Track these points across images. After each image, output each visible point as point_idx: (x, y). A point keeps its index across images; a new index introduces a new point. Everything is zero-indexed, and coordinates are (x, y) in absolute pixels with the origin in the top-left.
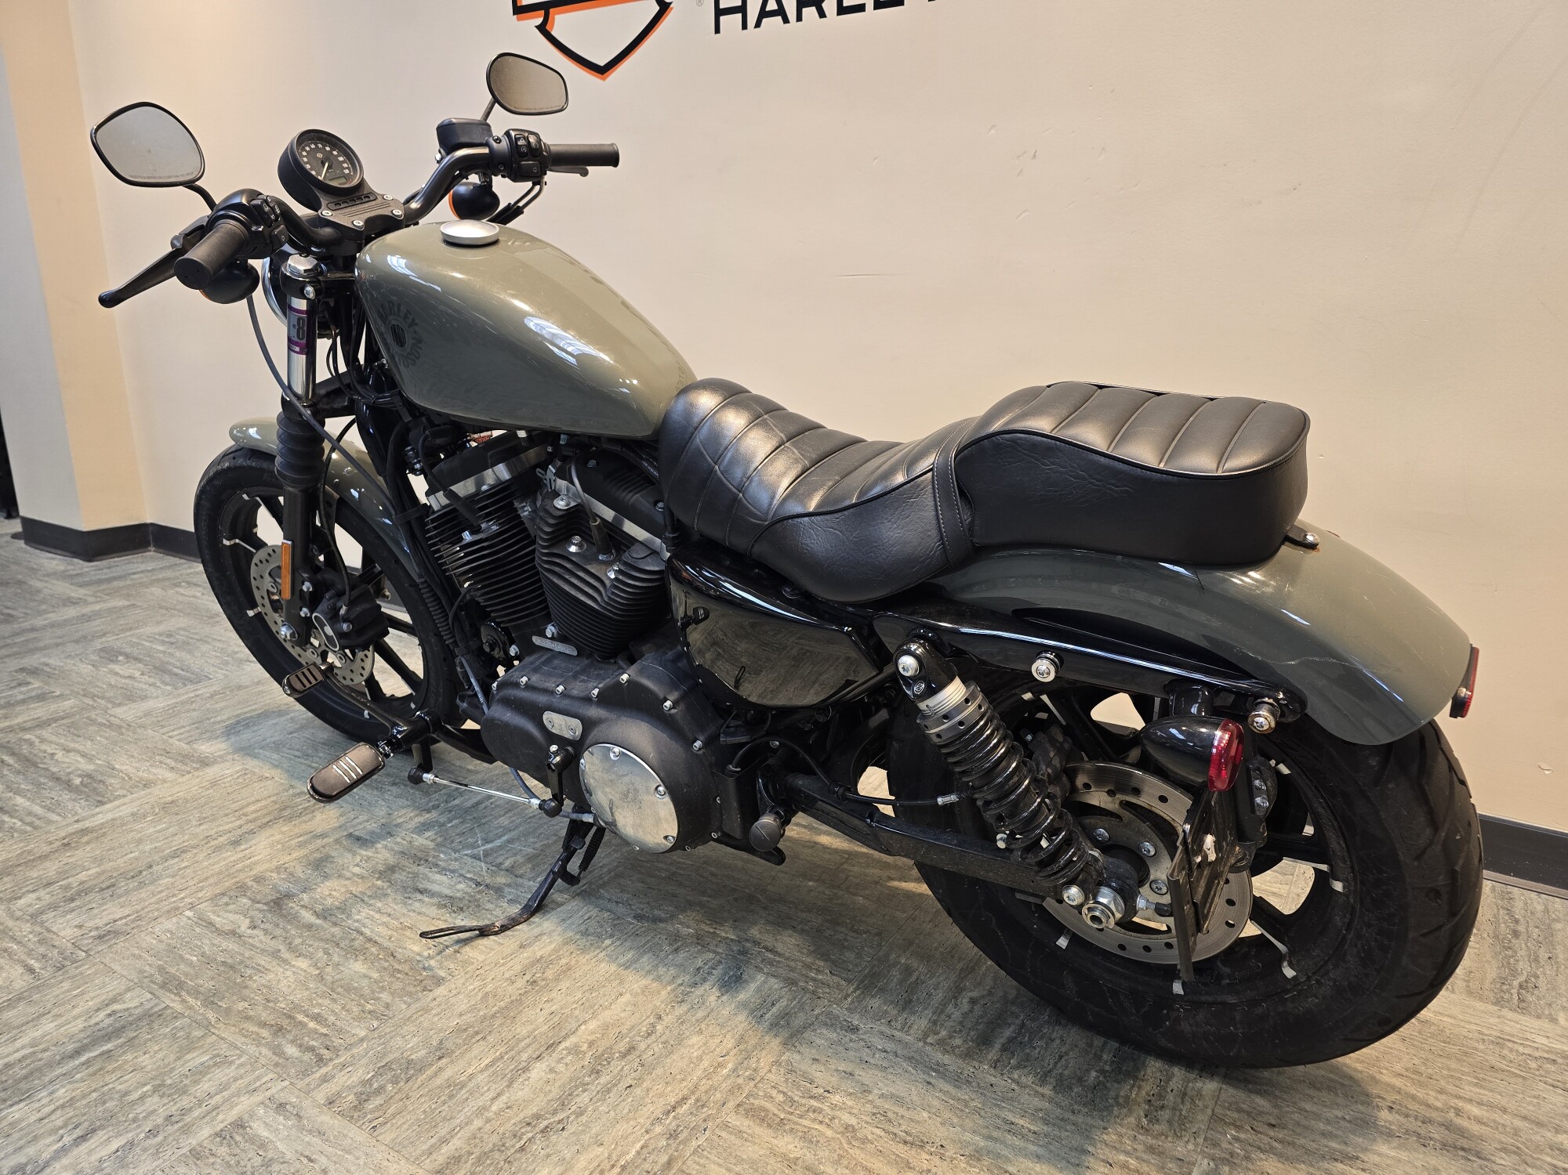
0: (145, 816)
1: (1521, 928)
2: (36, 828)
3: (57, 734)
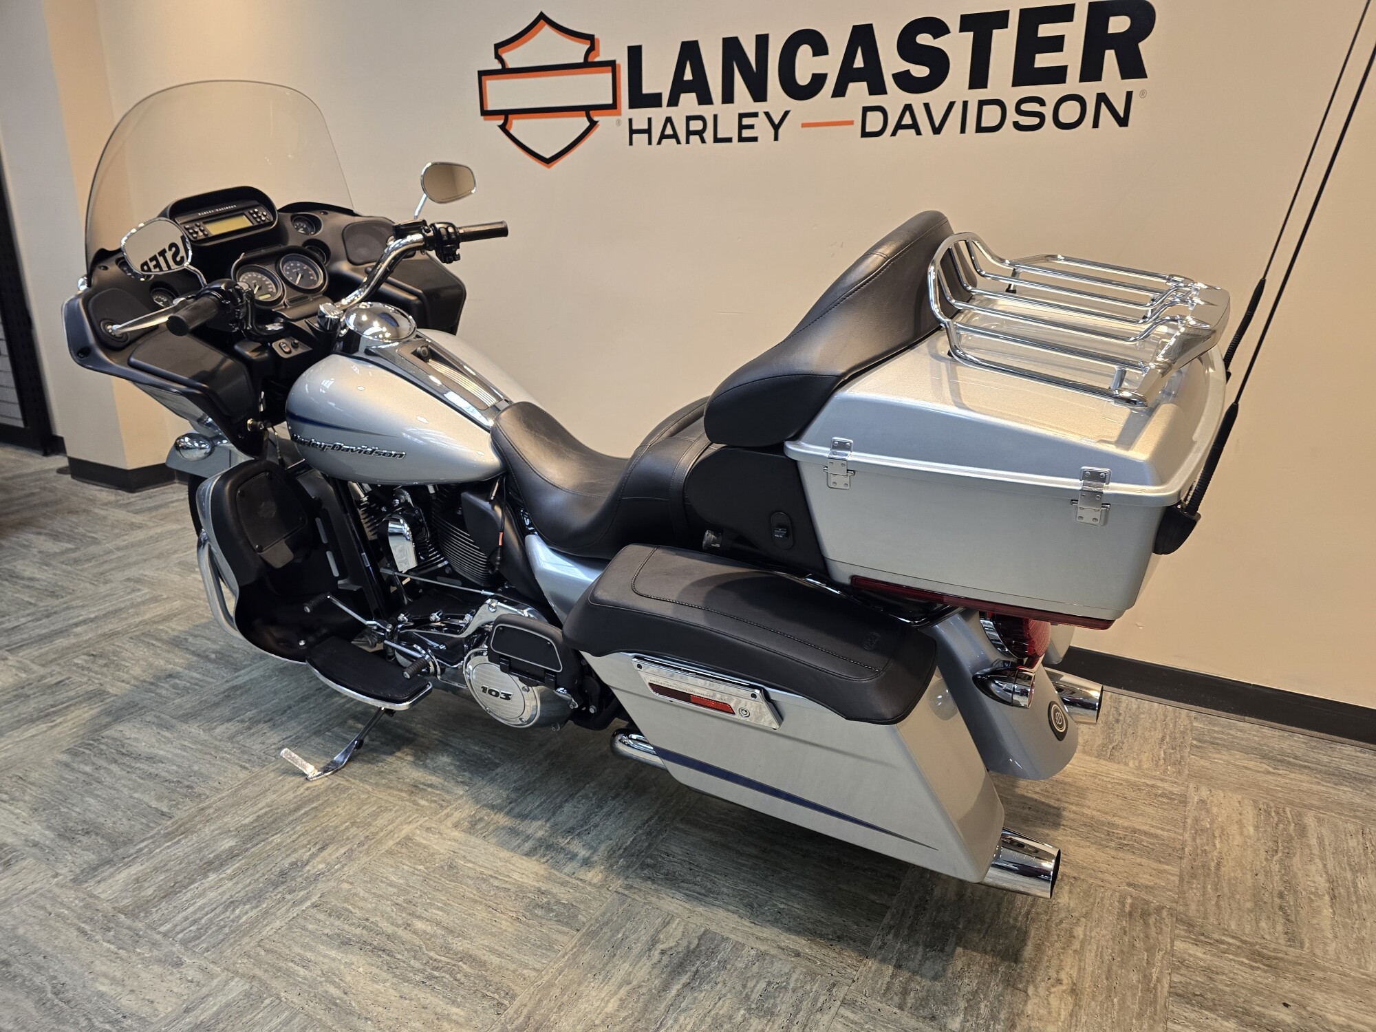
0: (270, 677)
2: (201, 687)
3: (181, 625)
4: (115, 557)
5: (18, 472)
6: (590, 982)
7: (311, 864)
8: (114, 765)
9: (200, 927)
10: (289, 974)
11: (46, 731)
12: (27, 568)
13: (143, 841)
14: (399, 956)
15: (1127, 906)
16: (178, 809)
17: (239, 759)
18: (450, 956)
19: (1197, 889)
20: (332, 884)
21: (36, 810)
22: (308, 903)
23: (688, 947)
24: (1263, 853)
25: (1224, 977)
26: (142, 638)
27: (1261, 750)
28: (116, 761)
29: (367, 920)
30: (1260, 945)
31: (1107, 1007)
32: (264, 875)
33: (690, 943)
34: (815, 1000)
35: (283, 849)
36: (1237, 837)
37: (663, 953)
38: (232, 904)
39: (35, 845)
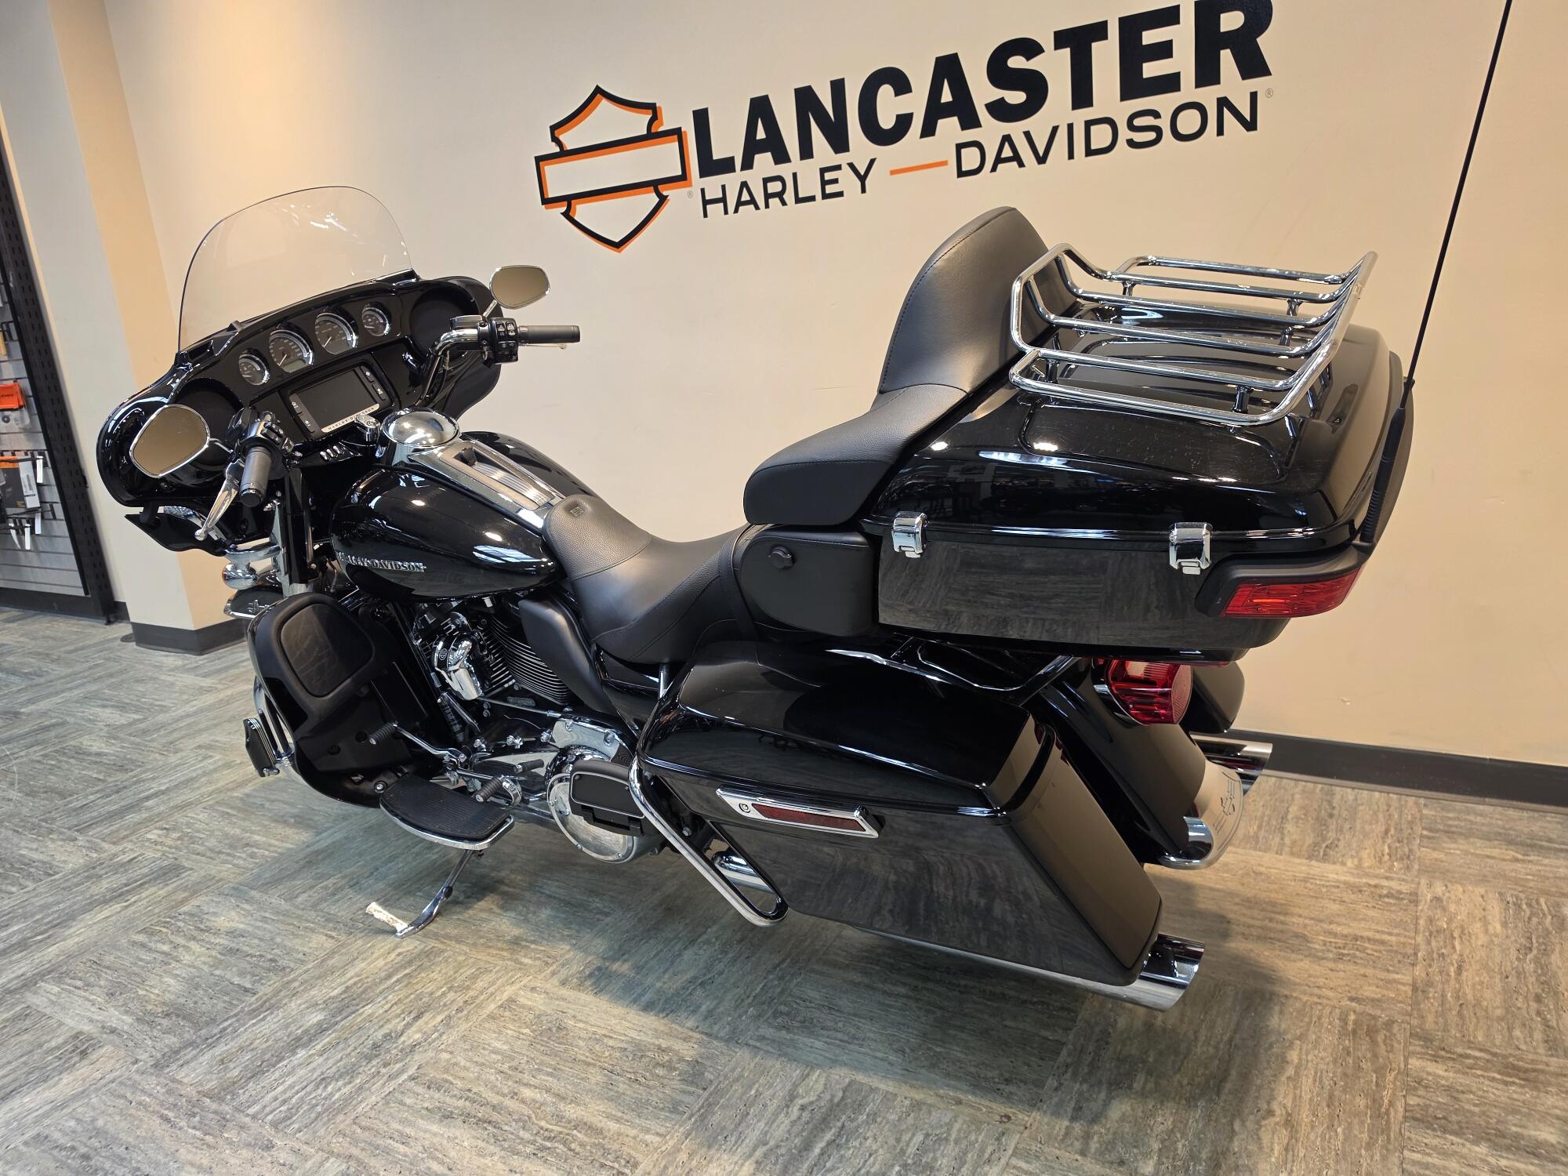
0: (354, 838)
1: (1336, 812)
2: (281, 854)
4: (184, 724)
5: (81, 644)
6: (721, 1145)
7: (405, 1034)
8: (192, 942)
9: (290, 1106)
10: (387, 1151)
11: (120, 911)
12: (94, 744)
13: (226, 1020)
14: (506, 1128)
15: (1350, 1023)
16: (262, 984)
17: (324, 927)
18: (563, 1124)
19: (1434, 998)
20: (431, 1054)
21: (112, 995)
22: (405, 1076)
23: (831, 1100)
24: (1513, 953)
25: (1472, 1096)
26: (216, 807)
27: (1505, 834)
28: (194, 938)
29: (470, 1090)
30: (1514, 1056)
31: (1330, 1138)
32: (355, 1048)
33: (833, 1096)
34: (982, 1151)
35: (376, 1021)
36: (1481, 936)
37: (803, 1108)
38: (324, 1081)
39: (113, 1031)
